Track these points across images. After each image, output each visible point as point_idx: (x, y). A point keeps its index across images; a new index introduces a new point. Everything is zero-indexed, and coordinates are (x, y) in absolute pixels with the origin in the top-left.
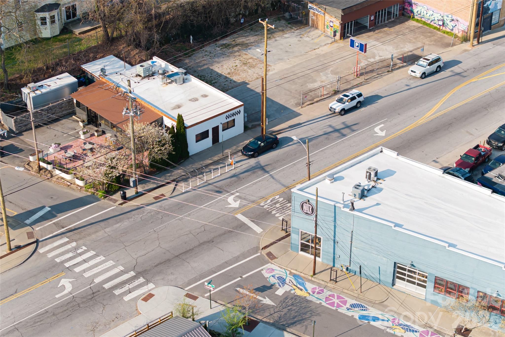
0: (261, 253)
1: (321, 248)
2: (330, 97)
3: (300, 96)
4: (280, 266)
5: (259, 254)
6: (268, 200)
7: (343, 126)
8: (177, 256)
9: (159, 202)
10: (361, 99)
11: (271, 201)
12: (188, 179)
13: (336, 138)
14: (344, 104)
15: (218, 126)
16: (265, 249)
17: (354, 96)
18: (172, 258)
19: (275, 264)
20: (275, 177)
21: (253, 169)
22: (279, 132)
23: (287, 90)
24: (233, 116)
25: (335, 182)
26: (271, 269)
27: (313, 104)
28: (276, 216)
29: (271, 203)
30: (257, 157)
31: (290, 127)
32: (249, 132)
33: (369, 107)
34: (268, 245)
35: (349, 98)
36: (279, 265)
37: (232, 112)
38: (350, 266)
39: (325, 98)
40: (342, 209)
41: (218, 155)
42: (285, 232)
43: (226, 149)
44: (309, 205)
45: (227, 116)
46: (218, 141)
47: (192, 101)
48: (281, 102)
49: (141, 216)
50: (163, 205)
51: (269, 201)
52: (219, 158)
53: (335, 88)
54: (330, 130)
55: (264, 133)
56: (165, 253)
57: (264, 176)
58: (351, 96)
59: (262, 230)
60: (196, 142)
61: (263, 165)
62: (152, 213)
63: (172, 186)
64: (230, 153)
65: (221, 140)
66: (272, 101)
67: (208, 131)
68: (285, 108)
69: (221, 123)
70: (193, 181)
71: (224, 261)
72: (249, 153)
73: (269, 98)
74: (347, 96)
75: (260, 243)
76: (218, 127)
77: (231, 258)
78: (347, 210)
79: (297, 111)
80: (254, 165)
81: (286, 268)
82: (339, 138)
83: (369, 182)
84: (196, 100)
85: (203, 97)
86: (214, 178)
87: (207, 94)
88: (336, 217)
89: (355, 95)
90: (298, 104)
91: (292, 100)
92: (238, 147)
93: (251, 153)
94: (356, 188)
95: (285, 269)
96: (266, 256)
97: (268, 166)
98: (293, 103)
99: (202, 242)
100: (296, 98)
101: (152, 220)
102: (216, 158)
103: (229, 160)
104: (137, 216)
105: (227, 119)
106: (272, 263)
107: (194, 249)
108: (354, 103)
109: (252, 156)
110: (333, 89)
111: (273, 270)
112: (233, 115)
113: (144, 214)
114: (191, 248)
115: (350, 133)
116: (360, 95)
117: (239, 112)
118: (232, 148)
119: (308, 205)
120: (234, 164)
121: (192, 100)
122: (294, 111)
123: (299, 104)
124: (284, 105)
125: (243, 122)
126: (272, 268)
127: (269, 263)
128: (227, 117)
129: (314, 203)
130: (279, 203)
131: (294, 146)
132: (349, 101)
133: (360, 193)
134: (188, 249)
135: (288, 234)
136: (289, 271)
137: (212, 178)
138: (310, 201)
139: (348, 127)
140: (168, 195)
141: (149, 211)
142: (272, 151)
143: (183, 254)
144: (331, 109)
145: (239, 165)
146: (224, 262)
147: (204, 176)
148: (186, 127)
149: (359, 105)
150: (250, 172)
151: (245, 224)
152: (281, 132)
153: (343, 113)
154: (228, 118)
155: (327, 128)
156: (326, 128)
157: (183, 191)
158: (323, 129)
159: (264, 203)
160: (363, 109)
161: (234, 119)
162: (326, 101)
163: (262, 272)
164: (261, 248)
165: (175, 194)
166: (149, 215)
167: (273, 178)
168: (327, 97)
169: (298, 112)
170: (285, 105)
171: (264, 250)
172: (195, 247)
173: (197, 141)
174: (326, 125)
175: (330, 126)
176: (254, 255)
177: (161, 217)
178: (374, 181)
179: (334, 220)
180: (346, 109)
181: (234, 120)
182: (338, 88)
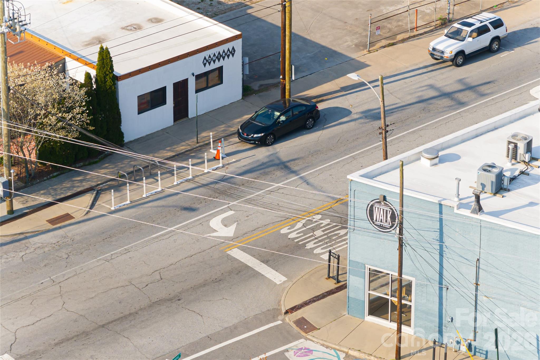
0: (283, 320)
1: (412, 304)
2: (431, 31)
3: (365, 30)
4: (325, 343)
5: (279, 322)
6: (297, 223)
7: (459, 87)
8: (103, 326)
9: (60, 228)
10: (500, 32)
11: (304, 226)
12: (123, 187)
13: (445, 109)
14: (463, 41)
15: (187, 80)
16: (292, 313)
17: (486, 25)
18: (92, 329)
19: (314, 339)
20: (311, 181)
21: (262, 167)
22: (322, 97)
23: (336, 19)
24: (219, 60)
25: (441, 165)
26: (305, 349)
27: (393, 44)
28: (315, 252)
29: (305, 229)
30: (272, 144)
31: (344, 89)
32: (253, 98)
33: (518, 50)
34: (298, 306)
35: (473, 28)
36: (322, 342)
37: (216, 51)
38: (475, 340)
39: (421, 34)
40: (456, 211)
41: (187, 142)
42: (335, 281)
43: (204, 130)
44: (386, 208)
45: (205, 58)
46: (187, 115)
47: (128, 30)
48: (323, 42)
49: (21, 254)
50: (70, 235)
51: (299, 225)
52: (189, 148)
53: (444, 15)
54: (433, 93)
55: (287, 97)
56: (76, 321)
57: (287, 179)
58: (478, 25)
59: (284, 279)
60: (139, 114)
61: (285, 159)
62: (46, 249)
63: (88, 198)
64: (213, 138)
65: (192, 113)
66: (305, 40)
67: (164, 89)
68: (332, 54)
69: (193, 74)
70: (134, 190)
71: (204, 335)
72: (255, 136)
73: (296, 35)
74: (470, 25)
75: (282, 302)
76: (185, 82)
77: (219, 329)
78: (466, 212)
79: (358, 59)
80: (266, 160)
81: (337, 347)
82: (451, 108)
83: (513, 164)
84: (138, 28)
85: (152, 22)
86: (178, 185)
87: (160, 17)
88: (444, 230)
89: (487, 23)
90: (360, 46)
91: (348, 38)
92: (230, 127)
93: (260, 135)
94: (485, 170)
95: (335, 349)
96: (294, 326)
97: (296, 161)
98: (349, 43)
99: (156, 300)
100: (356, 33)
101: (46, 262)
102: (182, 148)
103: (212, 150)
104: (12, 254)
105: (205, 65)
106: (307, 339)
107: (140, 312)
108: (485, 40)
109: (262, 143)
110: (439, 16)
111: (311, 351)
112: (219, 57)
113: (27, 252)
114: (133, 311)
115: (476, 99)
116: (498, 24)
117: (232, 52)
118: (216, 128)
119: (382, 207)
120: (223, 158)
121: (129, 28)
122: (353, 59)
123: (363, 46)
124: (330, 47)
125: (241, 76)
126: (307, 347)
127: (301, 338)
128: (206, 61)
129: (394, 202)
130: (321, 228)
131: (352, 124)
132: (475, 34)
133: (494, 180)
134: (127, 313)
135: (342, 286)
136: (344, 352)
137: (175, 183)
138: (388, 198)
139: (471, 88)
140: (78, 216)
141: (40, 245)
142: (304, 134)
143: (114, 323)
144: (435, 53)
145: (234, 160)
146: (205, 337)
147: (158, 181)
148: (117, 77)
149: (495, 46)
150: (258, 172)
151: (247, 267)
152: (324, 98)
153: (460, 60)
154: (207, 64)
155: (426, 90)
156: (422, 91)
157: (113, 209)
158: (415, 92)
159: (289, 229)
160: (504, 55)
161: (222, 67)
162: (424, 40)
163: (286, 354)
164: (284, 311)
165: (95, 212)
166: (39, 251)
167: (308, 184)
168: (425, 33)
169: (362, 60)
170: (333, 48)
171: (290, 315)
172: (141, 309)
173: (140, 111)
174: (423, 84)
175: (431, 87)
176: (267, 324)
177: (66, 256)
178: (524, 162)
179: (438, 238)
180: (467, 52)
181: (220, 69)
182: (449, 14)
